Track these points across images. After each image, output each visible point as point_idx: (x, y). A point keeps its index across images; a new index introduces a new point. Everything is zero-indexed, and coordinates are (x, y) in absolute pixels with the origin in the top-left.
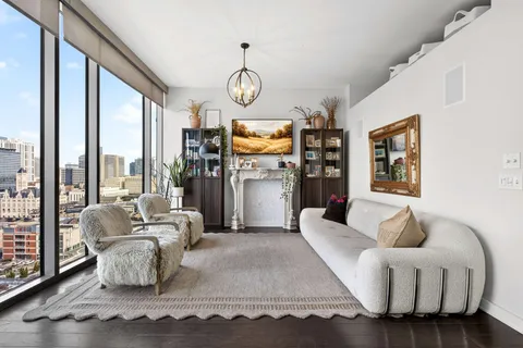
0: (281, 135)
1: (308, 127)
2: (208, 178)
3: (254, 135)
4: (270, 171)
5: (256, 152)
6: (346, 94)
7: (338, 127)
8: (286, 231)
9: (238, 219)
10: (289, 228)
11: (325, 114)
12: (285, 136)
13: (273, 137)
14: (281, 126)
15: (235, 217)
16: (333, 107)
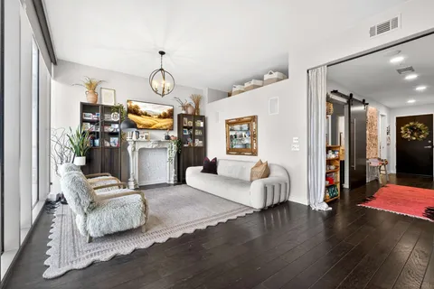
0: (165, 116)
1: (184, 112)
2: (108, 148)
3: (146, 114)
4: (160, 142)
5: (147, 127)
6: (205, 94)
7: (201, 114)
8: (169, 185)
9: (135, 181)
10: (172, 182)
11: (193, 105)
12: (168, 117)
13: (160, 117)
14: (165, 109)
15: (131, 179)
16: (198, 101)
